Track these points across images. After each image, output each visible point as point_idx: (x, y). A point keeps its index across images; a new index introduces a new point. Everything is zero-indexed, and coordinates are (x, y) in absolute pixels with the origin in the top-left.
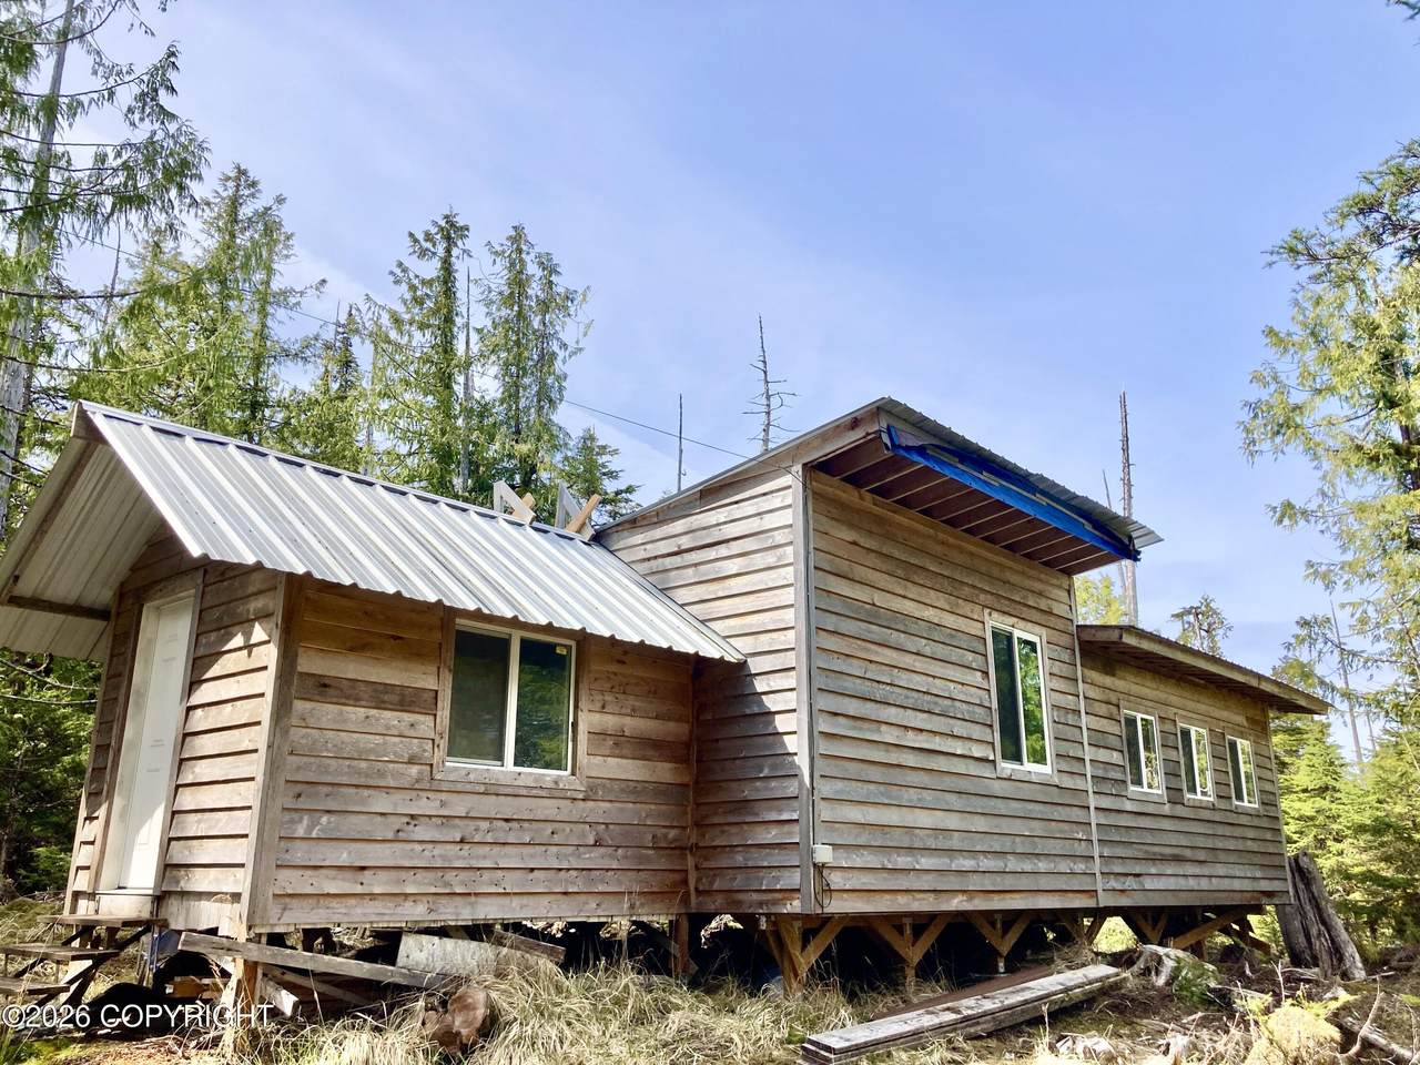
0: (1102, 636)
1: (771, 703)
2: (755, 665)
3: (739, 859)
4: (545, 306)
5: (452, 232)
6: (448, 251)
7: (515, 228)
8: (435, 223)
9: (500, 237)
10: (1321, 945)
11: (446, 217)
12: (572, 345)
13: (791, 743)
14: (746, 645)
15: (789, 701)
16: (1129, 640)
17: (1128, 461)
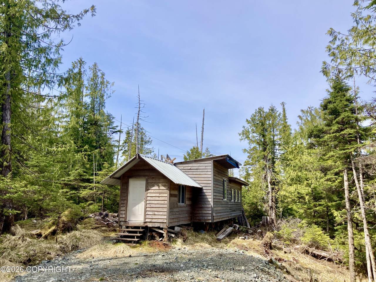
0: (232, 179)
1: (206, 194)
2: (204, 188)
3: (201, 215)
4: (102, 83)
5: (81, 62)
6: (80, 66)
7: (95, 63)
8: (78, 60)
9: (91, 65)
10: (244, 222)
11: (80, 58)
12: (109, 95)
13: (210, 200)
14: (203, 185)
15: (210, 194)
16: (236, 180)
17: (203, 123)
